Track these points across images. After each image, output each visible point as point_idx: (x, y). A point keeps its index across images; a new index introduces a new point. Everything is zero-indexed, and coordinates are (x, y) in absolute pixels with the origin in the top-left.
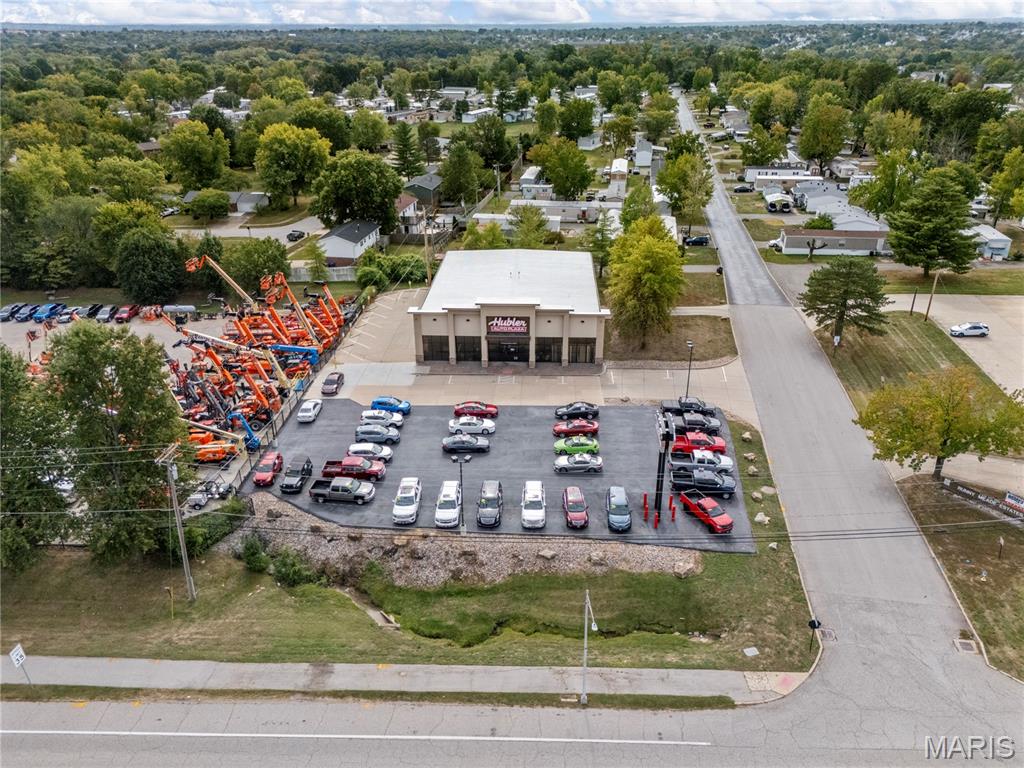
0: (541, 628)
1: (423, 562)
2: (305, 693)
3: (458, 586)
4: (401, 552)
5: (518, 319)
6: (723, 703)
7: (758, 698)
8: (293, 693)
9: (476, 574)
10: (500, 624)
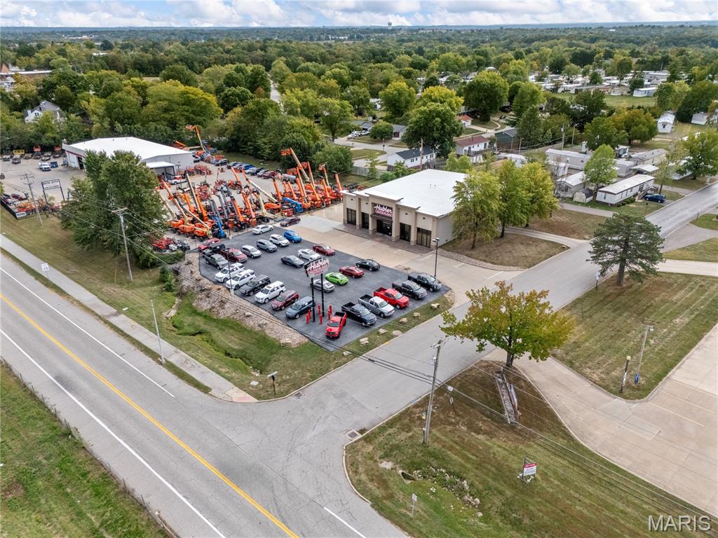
0: (210, 341)
1: (208, 299)
2: (100, 317)
3: (208, 314)
4: (205, 292)
5: (388, 208)
6: (206, 390)
7: (221, 396)
8: (97, 315)
9: (218, 311)
10: (200, 333)
